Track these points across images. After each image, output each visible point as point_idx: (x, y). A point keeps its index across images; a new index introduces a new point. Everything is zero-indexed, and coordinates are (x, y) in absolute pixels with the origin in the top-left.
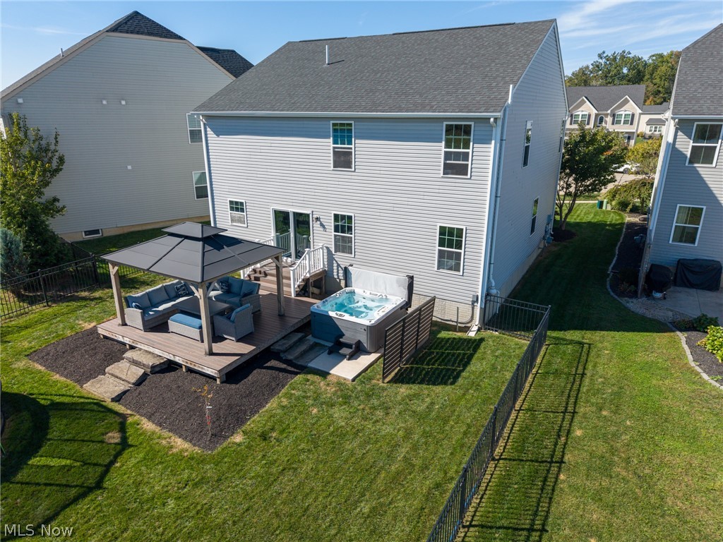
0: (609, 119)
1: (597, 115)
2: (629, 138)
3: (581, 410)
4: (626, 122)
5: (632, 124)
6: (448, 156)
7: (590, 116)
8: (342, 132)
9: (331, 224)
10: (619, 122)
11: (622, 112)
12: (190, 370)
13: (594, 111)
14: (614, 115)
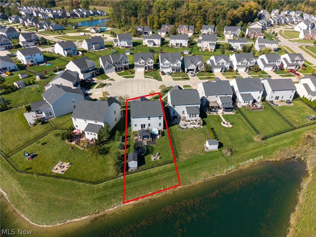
1: (145, 62)
2: (152, 66)
5: (152, 64)
6: (159, 118)
7: (143, 62)
8: (149, 117)
9: (148, 125)
12: (149, 141)
14: (148, 62)
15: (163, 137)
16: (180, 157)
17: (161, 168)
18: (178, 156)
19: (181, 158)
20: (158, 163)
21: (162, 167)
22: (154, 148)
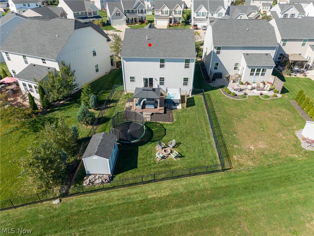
0: (173, 12)
1: (170, 11)
2: (180, 19)
3: (213, 104)
4: (179, 14)
5: (180, 14)
6: (185, 65)
7: (167, 11)
8: (162, 61)
9: (159, 80)
10: (176, 13)
11: (177, 10)
12: (156, 114)
13: (169, 10)
14: (175, 11)
15: (190, 108)
16: (235, 157)
17: (180, 185)
18: (228, 156)
19: (238, 161)
20: (173, 168)
21: (184, 181)
22: (165, 130)
